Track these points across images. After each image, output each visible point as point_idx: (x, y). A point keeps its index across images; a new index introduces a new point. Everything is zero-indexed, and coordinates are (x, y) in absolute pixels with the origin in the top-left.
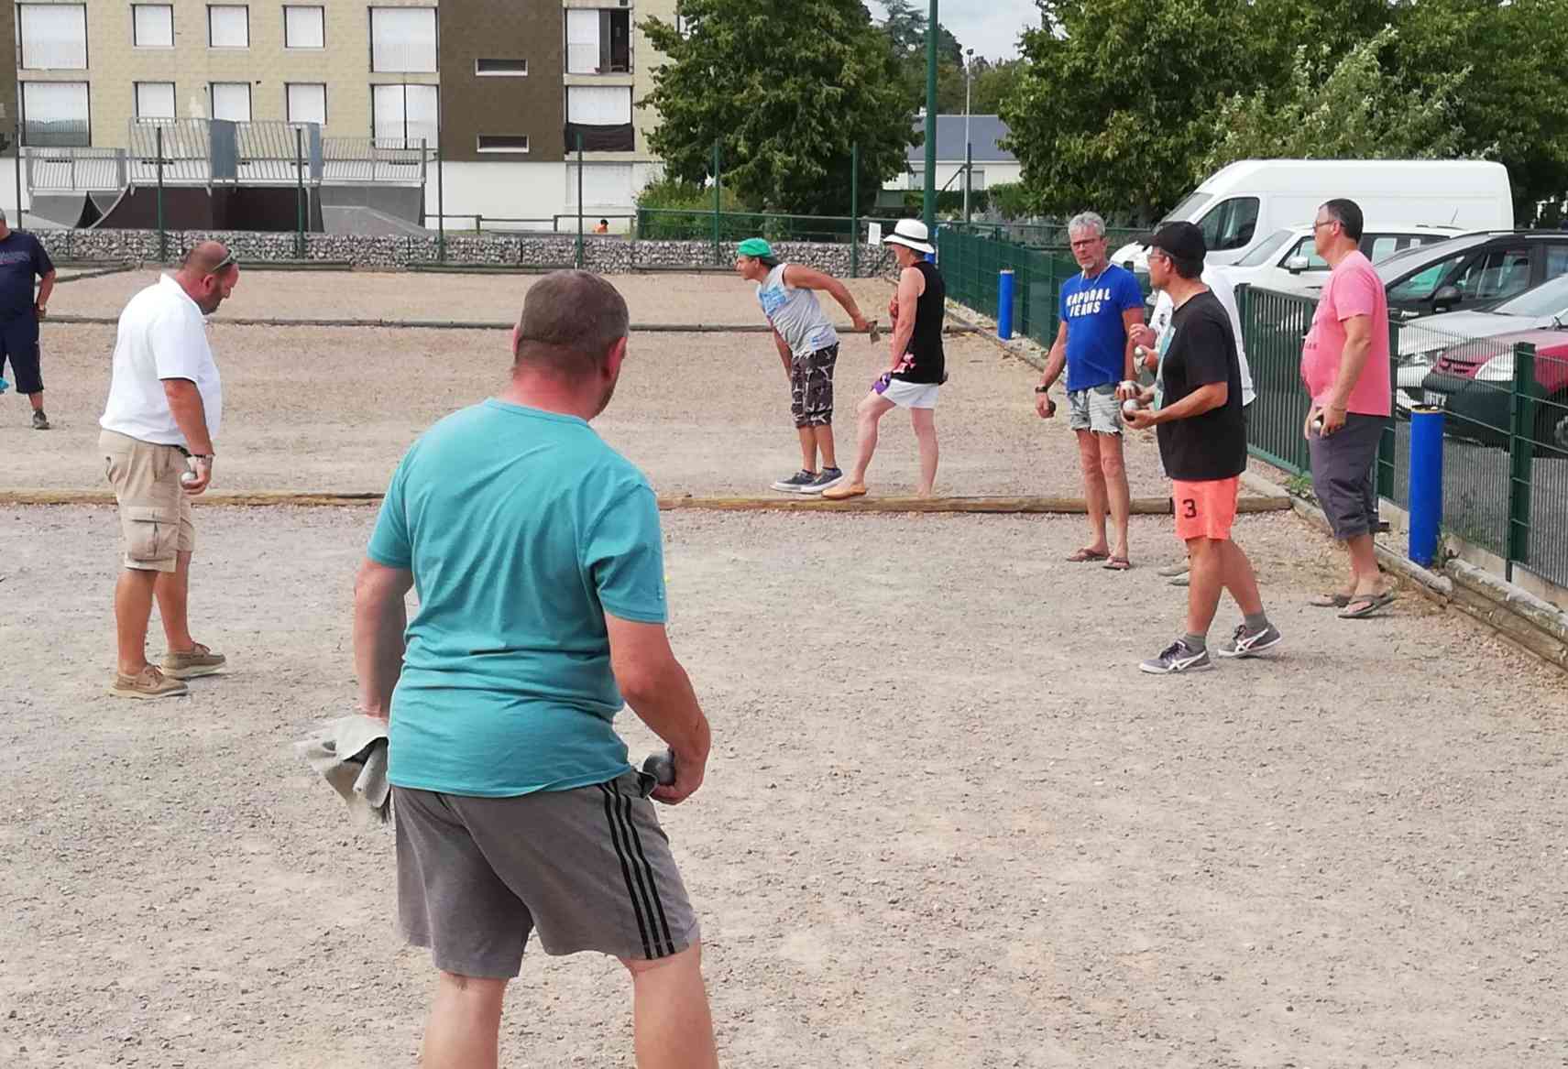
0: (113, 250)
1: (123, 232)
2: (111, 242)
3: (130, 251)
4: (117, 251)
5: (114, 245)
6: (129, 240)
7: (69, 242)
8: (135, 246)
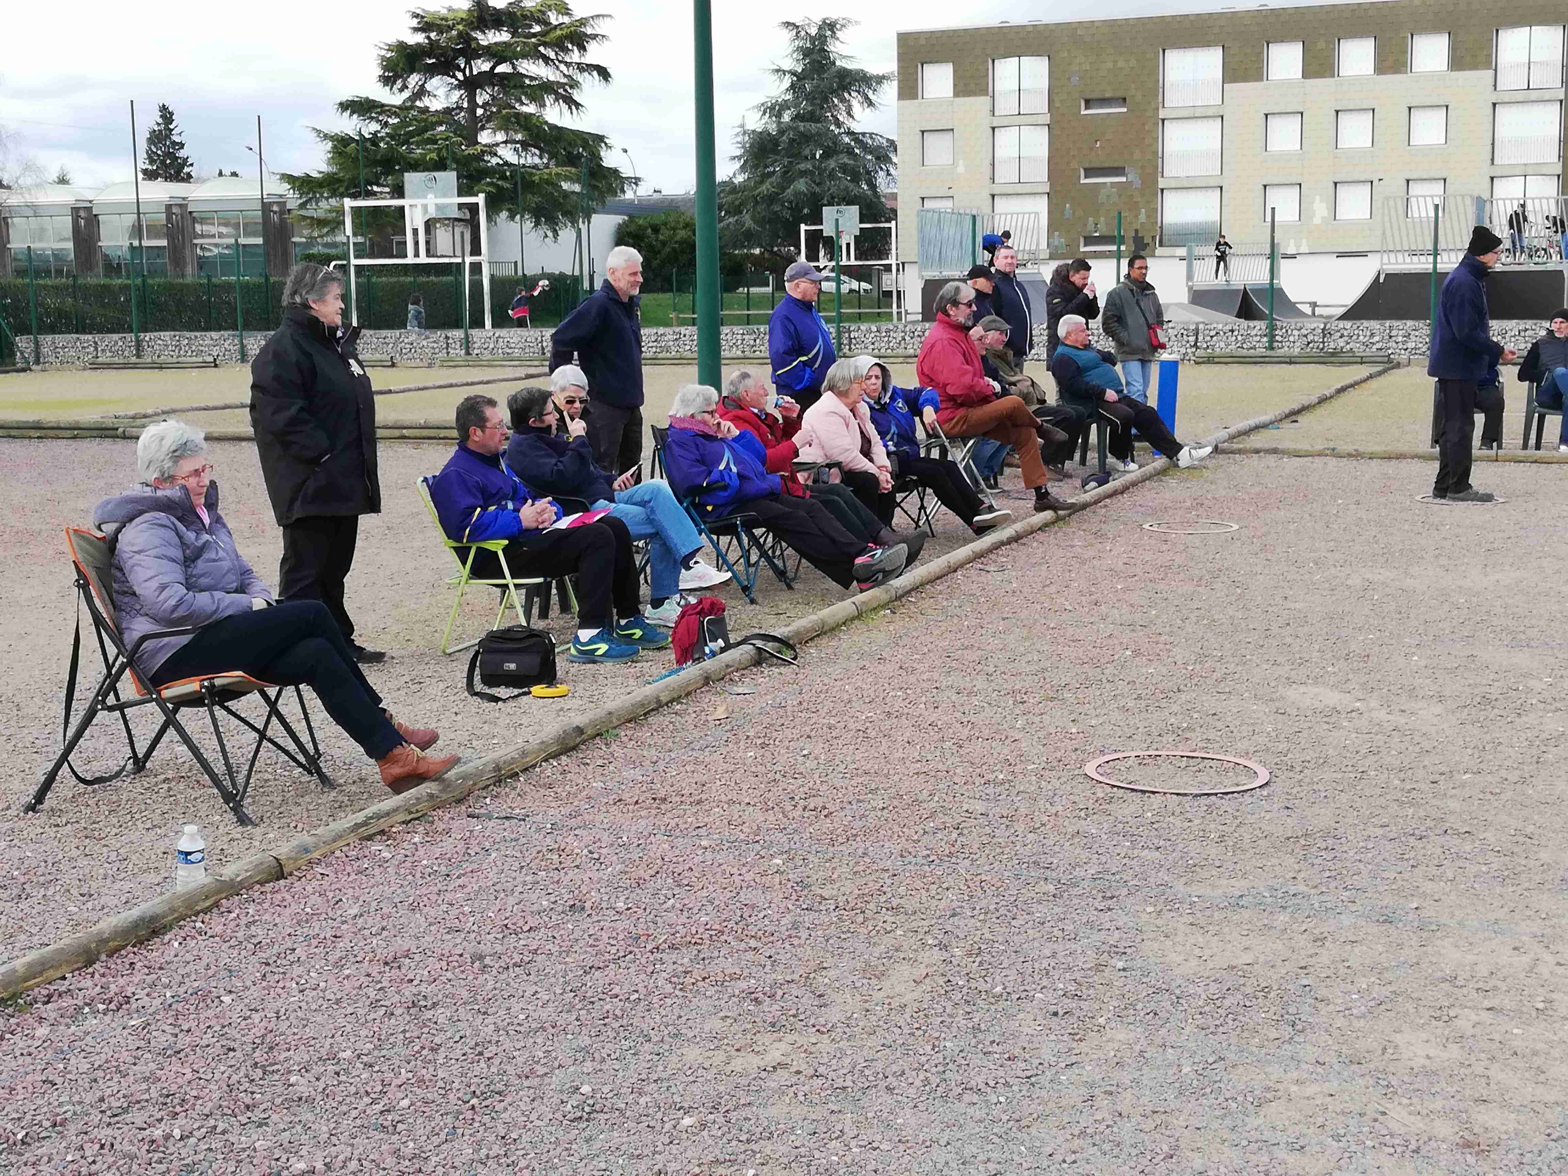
0: (1373, 344)
1: (1388, 323)
2: (1372, 335)
3: (1394, 345)
4: (1379, 346)
5: (1376, 339)
6: (1394, 333)
7: (1324, 336)
8: (1400, 339)
